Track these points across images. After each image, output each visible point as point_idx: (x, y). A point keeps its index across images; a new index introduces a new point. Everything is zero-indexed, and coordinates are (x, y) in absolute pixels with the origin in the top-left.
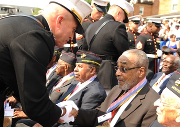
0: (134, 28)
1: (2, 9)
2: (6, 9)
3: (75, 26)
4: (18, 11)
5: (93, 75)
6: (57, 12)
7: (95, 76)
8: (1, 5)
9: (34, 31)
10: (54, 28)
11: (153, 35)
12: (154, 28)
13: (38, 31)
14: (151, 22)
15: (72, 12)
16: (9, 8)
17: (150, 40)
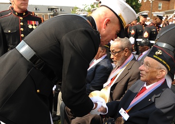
0: (143, 21)
1: (49, 9)
2: (52, 9)
3: (119, 30)
4: (61, 10)
5: (104, 54)
6: (106, 15)
7: (106, 55)
8: (49, 6)
9: (83, 29)
10: (100, 28)
11: (157, 26)
12: (158, 20)
13: (87, 29)
14: (156, 15)
15: (118, 17)
16: (54, 8)
17: (154, 30)
